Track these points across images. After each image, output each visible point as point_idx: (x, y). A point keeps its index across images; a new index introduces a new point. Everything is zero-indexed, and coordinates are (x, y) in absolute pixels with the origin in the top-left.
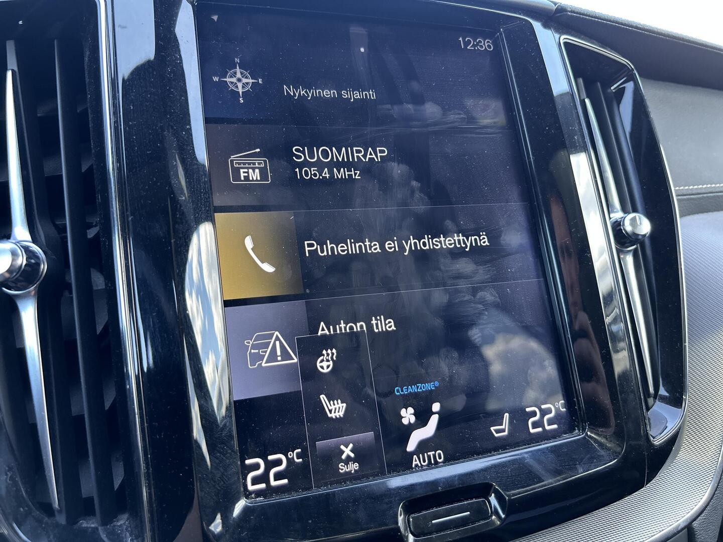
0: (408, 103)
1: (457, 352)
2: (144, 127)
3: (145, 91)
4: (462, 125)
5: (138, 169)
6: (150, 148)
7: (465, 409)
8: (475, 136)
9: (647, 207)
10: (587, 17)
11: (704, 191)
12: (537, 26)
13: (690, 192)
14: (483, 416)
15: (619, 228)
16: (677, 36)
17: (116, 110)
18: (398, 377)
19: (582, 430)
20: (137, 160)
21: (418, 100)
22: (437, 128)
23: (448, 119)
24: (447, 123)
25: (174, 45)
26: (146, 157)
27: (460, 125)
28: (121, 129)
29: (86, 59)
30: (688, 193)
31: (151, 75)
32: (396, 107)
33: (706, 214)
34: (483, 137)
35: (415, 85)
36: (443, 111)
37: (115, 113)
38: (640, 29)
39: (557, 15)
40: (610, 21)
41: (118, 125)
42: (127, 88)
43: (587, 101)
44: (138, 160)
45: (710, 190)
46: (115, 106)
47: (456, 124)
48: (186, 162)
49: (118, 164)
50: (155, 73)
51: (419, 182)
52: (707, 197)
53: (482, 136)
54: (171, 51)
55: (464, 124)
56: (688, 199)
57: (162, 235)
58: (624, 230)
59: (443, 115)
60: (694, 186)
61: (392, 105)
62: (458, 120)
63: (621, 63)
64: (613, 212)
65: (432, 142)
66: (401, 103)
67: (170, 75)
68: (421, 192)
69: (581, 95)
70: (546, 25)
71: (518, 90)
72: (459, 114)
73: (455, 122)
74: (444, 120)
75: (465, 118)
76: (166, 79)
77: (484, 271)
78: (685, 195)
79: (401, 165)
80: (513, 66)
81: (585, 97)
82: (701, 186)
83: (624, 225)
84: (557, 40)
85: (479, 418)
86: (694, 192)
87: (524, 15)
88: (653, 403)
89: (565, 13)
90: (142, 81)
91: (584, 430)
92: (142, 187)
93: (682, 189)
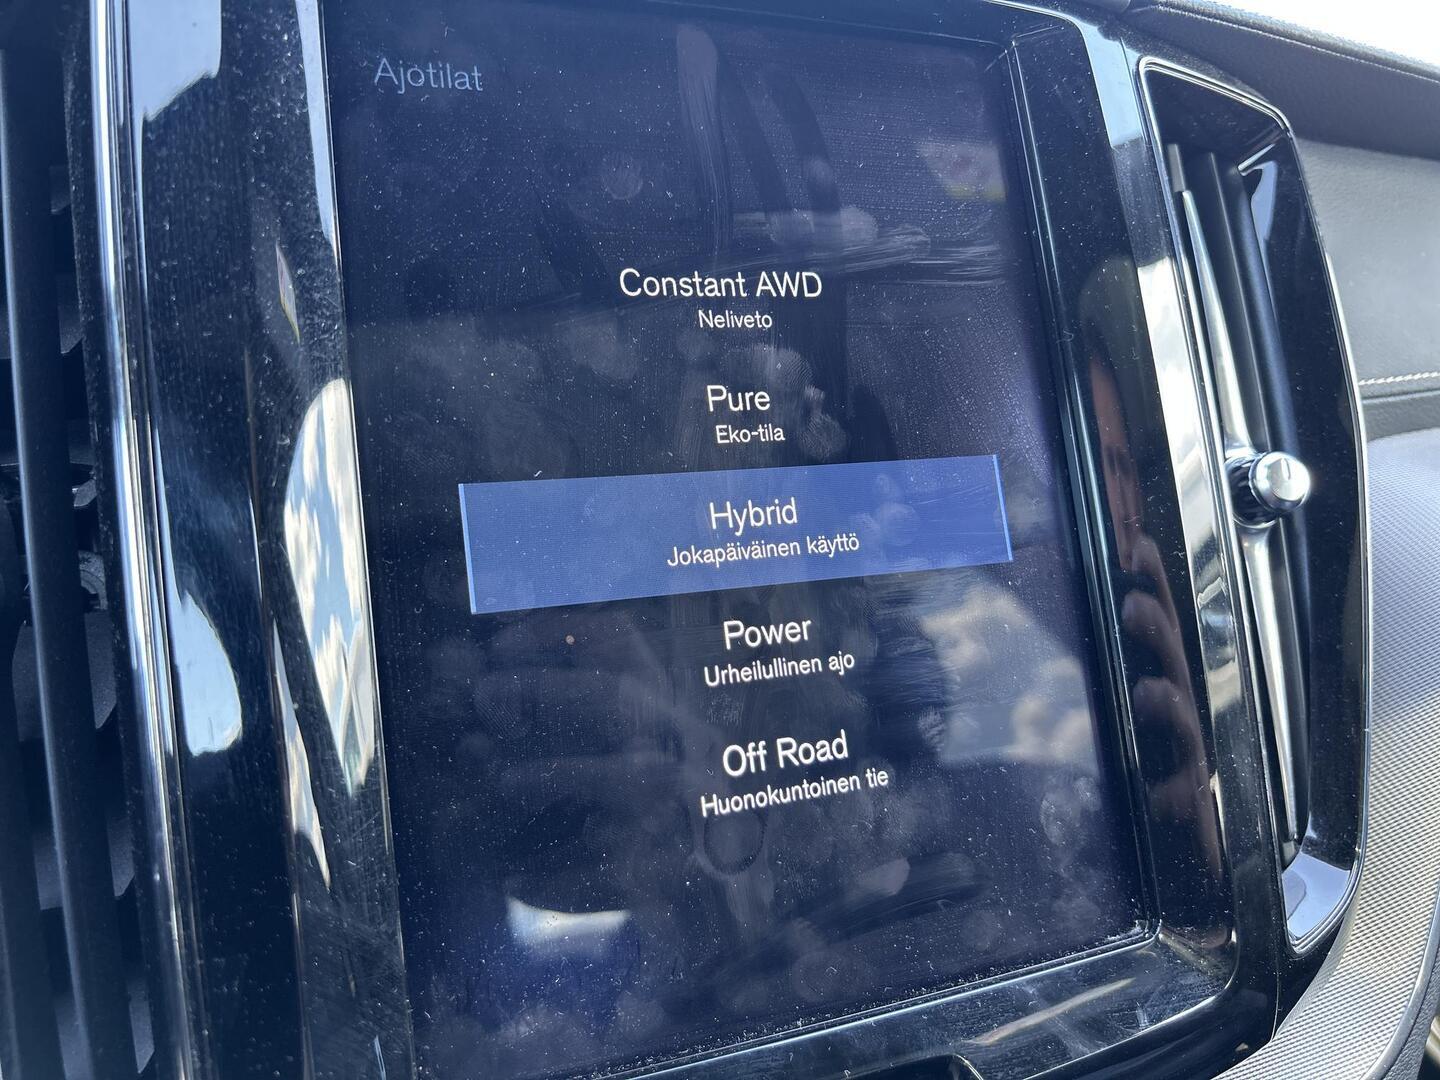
0: (802, 208)
1: (894, 767)
2: (195, 273)
3: (198, 188)
4: (918, 259)
5: (181, 374)
6: (209, 325)
7: (907, 889)
8: (947, 283)
9: (1300, 431)
10: (1199, 17)
11: (1415, 387)
12: (1090, 33)
13: (1388, 390)
14: (943, 904)
15: (1243, 484)
16: (1383, 57)
17: (130, 231)
18: (764, 825)
19: (1149, 929)
20: (179, 351)
21: (825, 202)
22: (864, 265)
23: (891, 244)
24: (889, 255)
25: (270, 76)
26: (201, 346)
27: (914, 260)
28: (141, 276)
29: (68, 99)
30: (1383, 392)
31: (213, 148)
32: (775, 218)
33: (1415, 434)
34: (963, 288)
35: (819, 168)
36: (879, 227)
37: (128, 238)
38: (1307, 41)
39: (1134, 11)
40: (1247, 25)
41: (134, 270)
42: (156, 179)
43: (1187, 196)
44: (182, 351)
45: (1429, 384)
46: (127, 221)
47: (907, 257)
48: (295, 355)
49: (135, 362)
50: (222, 144)
51: (822, 390)
52: (1422, 399)
53: (963, 284)
54: (261, 90)
55: (923, 256)
56: (1382, 406)
57: (236, 529)
58: (1255, 488)
59: (880, 235)
60: (1395, 377)
61: (766, 212)
62: (911, 247)
63: (1263, 114)
64: (1231, 446)
65: (853, 297)
66: (787, 208)
67: (258, 149)
68: (825, 411)
69: (1175, 180)
70: (1109, 32)
71: (1045, 183)
72: (915, 233)
73: (905, 252)
74: (880, 247)
75: (926, 243)
76: (248, 157)
77: (955, 585)
78: (1377, 397)
79: (783, 351)
80: (1034, 126)
81: (1184, 187)
82: (1409, 377)
83: (1254, 477)
84: (1133, 67)
85: (935, 908)
86: (1395, 390)
87: (1063, 11)
88: (1294, 850)
89: (1153, 7)
90: (191, 162)
91: (1153, 929)
92: (191, 417)
93: (1372, 384)
